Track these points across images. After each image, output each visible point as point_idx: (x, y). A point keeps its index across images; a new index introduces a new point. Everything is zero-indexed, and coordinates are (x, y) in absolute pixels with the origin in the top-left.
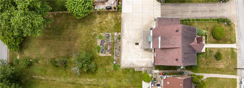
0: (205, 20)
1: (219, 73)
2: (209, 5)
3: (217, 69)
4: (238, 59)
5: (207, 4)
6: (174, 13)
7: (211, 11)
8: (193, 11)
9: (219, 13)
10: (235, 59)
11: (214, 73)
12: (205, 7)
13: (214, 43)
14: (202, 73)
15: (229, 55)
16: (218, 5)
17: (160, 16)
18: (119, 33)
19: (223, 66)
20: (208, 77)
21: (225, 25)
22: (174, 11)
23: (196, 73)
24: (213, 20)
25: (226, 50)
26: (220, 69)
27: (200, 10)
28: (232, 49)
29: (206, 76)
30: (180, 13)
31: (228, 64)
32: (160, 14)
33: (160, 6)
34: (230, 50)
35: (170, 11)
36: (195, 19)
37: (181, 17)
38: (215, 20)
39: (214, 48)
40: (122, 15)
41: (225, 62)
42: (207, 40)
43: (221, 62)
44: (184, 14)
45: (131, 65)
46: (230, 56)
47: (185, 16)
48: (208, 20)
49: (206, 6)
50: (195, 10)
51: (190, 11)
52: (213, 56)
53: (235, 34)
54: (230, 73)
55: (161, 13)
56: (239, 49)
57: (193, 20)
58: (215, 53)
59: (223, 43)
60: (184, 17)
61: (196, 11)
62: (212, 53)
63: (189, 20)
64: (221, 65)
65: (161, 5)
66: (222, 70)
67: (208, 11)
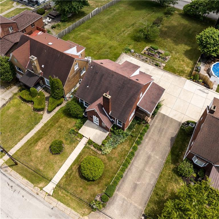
0: (125, 166)
1: (33, 137)
2: (148, 192)
3: (42, 138)
4: (25, 181)
5: (150, 188)
6: (160, 131)
7: (135, 187)
8: (149, 157)
9: (124, 199)
10: (28, 175)
11: (39, 131)
12: (147, 180)
13: (80, 155)
14: (53, 116)
15: (44, 167)
16: (140, 208)
17: (163, 111)
18: (162, 68)
19: (37, 148)
20: (41, 121)
21: (94, 195)
22: (163, 133)
23: (60, 109)
24: (118, 179)
25: (56, 166)
26: (37, 142)
27: (147, 169)
28: (49, 180)
29: (46, 117)
30: (156, 137)
31: (33, 159)
32: (167, 114)
33: (179, 121)
34: (50, 174)
35: (165, 128)
36: (136, 153)
37: (149, 136)
38: (115, 183)
39: (73, 150)
40: (183, 79)
41: (39, 154)
42: (92, 148)
43: (45, 149)
44: (150, 143)
45: (121, 60)
46: (41, 168)
47: (148, 143)
48: (123, 170)
49: (149, 184)
50: (150, 162)
51: (152, 155)
52: (64, 141)
53: (68, 205)
54: (19, 153)
55: (168, 117)
56: (37, 194)
57: (135, 149)
58: (66, 147)
59: (68, 170)
60: (147, 140)
61: (147, 163)
62: (68, 142)
63: (138, 143)
64: (42, 146)
65: (180, 123)
66: (32, 145)
67: (138, 183)
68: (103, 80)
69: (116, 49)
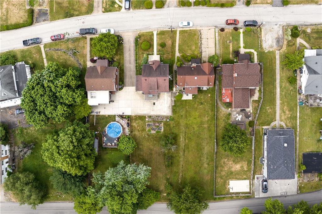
0: (136, 55)
1: (175, 44)
2: (125, 51)
3: (172, 45)
4: (165, 30)
5: (125, 53)
6: (131, 77)
7: (130, 50)
8: (130, 63)
9: (131, 44)
10: (165, 32)
11: (175, 47)
12: (127, 55)
13: (153, 48)
14: (175, 56)
15: (162, 37)
16: (125, 45)
17: (134, 88)
18: (147, 117)
19: (170, 41)
20: (178, 52)
21: (140, 40)
22: (130, 77)
23: (175, 61)
24: (136, 49)
25: (158, 40)
26: (172, 43)
27: (129, 58)
28: (157, 34)
29: (177, 54)
30: (132, 73)
31: (168, 37)
32: (132, 87)
33: (126, 87)
34: (158, 36)
35: (130, 80)
36: (135, 62)
37: (134, 72)
38: (136, 47)
39: (157, 48)
40: (133, 115)
41: (167, 40)
42: (151, 53)
43: (167, 43)
44: (132, 70)
45: (170, 109)
46: (163, 36)
47: (133, 69)
48: (136, 53)
49: (126, 54)
50: (129, 62)
51: (129, 65)
52: (162, 49)
53: (146, 32)
54: (175, 36)
55: (131, 86)
56: (158, 29)
57: (136, 63)
58: (160, 48)
59: (153, 41)
60: (134, 70)
61: (130, 61)
62: (161, 50)
63: (136, 66)
64: (169, 42)
65: (125, 86)
66: (173, 41)
67: (129, 52)
68: (160, 73)
69: (178, 116)
